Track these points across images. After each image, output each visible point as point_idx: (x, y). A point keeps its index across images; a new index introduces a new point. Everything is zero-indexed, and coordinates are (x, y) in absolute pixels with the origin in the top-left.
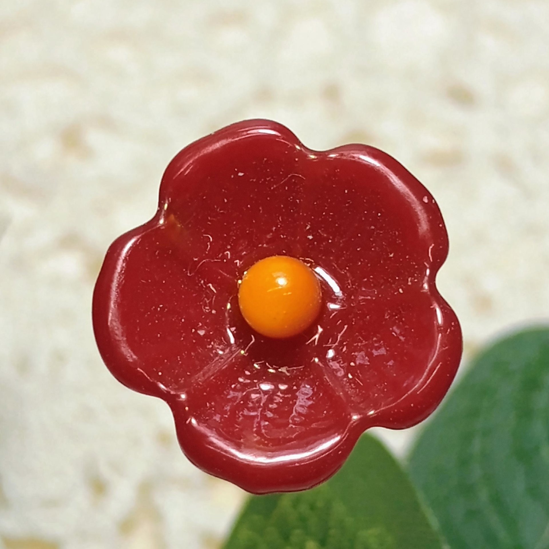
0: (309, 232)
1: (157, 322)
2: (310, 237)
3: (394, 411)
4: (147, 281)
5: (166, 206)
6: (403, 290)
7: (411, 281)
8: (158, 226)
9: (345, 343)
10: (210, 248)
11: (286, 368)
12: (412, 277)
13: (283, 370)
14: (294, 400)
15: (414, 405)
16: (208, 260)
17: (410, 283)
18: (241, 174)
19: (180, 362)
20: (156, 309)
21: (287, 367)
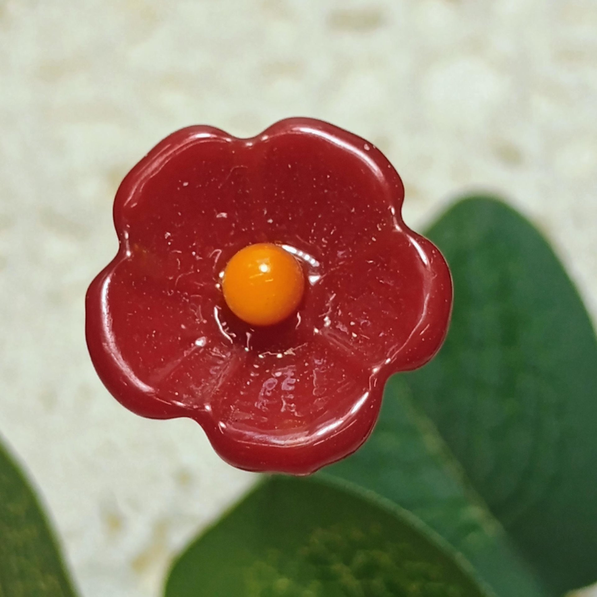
0: (268, 217)
1: (155, 348)
2: (270, 221)
3: (408, 351)
4: (133, 313)
5: (127, 236)
6: (375, 238)
7: (380, 227)
8: (125, 258)
9: (338, 308)
10: (181, 263)
11: (292, 350)
12: (379, 223)
13: (290, 352)
14: (311, 376)
15: (425, 339)
16: (182, 275)
17: (380, 229)
18: (186, 184)
19: (191, 378)
20: (151, 337)
21: (292, 348)
